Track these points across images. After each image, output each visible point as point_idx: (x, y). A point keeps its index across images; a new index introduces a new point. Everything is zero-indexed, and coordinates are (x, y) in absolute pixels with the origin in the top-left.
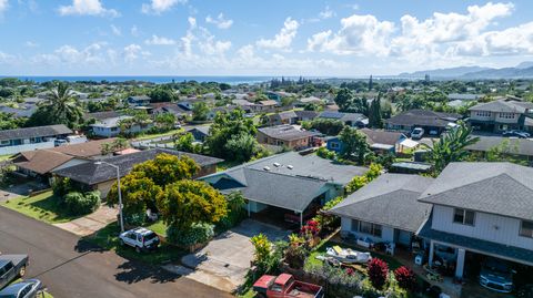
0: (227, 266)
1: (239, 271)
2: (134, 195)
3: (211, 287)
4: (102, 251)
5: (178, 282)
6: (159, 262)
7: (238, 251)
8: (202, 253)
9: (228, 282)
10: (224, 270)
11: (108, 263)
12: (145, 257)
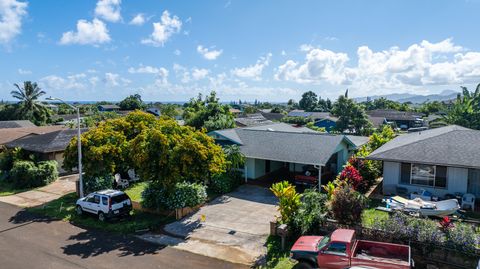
0: (232, 233)
1: (252, 239)
2: (99, 150)
3: (215, 259)
4: (49, 221)
5: (162, 254)
6: (132, 230)
7: (243, 216)
8: (193, 219)
9: (240, 252)
10: (229, 238)
11: (56, 233)
12: (111, 226)
